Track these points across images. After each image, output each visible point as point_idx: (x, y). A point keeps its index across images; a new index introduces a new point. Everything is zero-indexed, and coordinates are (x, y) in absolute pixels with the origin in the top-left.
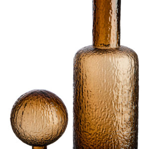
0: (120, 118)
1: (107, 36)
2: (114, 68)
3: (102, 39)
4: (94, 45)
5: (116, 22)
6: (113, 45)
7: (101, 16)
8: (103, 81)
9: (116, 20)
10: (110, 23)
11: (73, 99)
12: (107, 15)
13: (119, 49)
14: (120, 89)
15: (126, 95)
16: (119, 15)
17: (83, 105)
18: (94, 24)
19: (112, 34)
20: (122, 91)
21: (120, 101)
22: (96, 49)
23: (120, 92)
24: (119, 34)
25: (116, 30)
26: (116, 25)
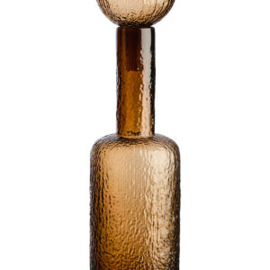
0: (155, 234)
1: (136, 121)
2: (146, 165)
3: (129, 125)
4: (118, 133)
5: (149, 102)
6: (145, 133)
7: (128, 93)
8: (132, 183)
9: (149, 98)
10: (141, 102)
11: (89, 207)
12: (137, 92)
13: (153, 138)
14: (155, 194)
15: (163, 202)
16: (152, 92)
17: (103, 216)
18: (118, 103)
19: (143, 118)
20: (157, 196)
21: (155, 210)
22: (121, 138)
23: (155, 198)
24: (153, 117)
25: (149, 112)
26: (149, 106)
